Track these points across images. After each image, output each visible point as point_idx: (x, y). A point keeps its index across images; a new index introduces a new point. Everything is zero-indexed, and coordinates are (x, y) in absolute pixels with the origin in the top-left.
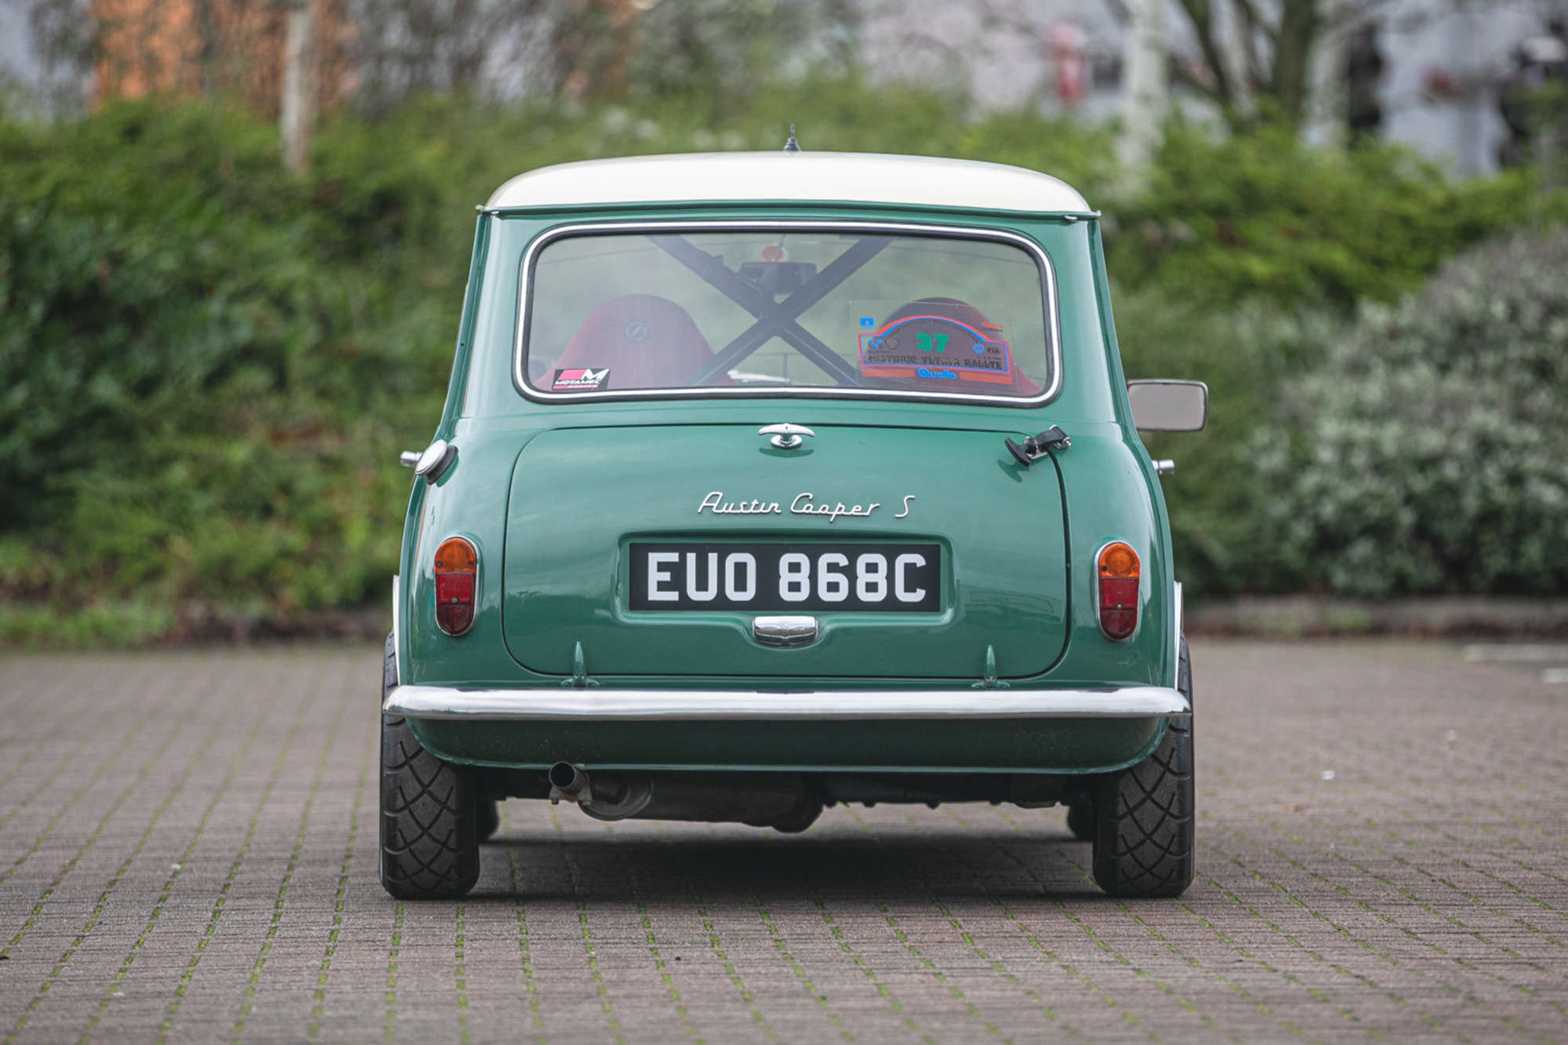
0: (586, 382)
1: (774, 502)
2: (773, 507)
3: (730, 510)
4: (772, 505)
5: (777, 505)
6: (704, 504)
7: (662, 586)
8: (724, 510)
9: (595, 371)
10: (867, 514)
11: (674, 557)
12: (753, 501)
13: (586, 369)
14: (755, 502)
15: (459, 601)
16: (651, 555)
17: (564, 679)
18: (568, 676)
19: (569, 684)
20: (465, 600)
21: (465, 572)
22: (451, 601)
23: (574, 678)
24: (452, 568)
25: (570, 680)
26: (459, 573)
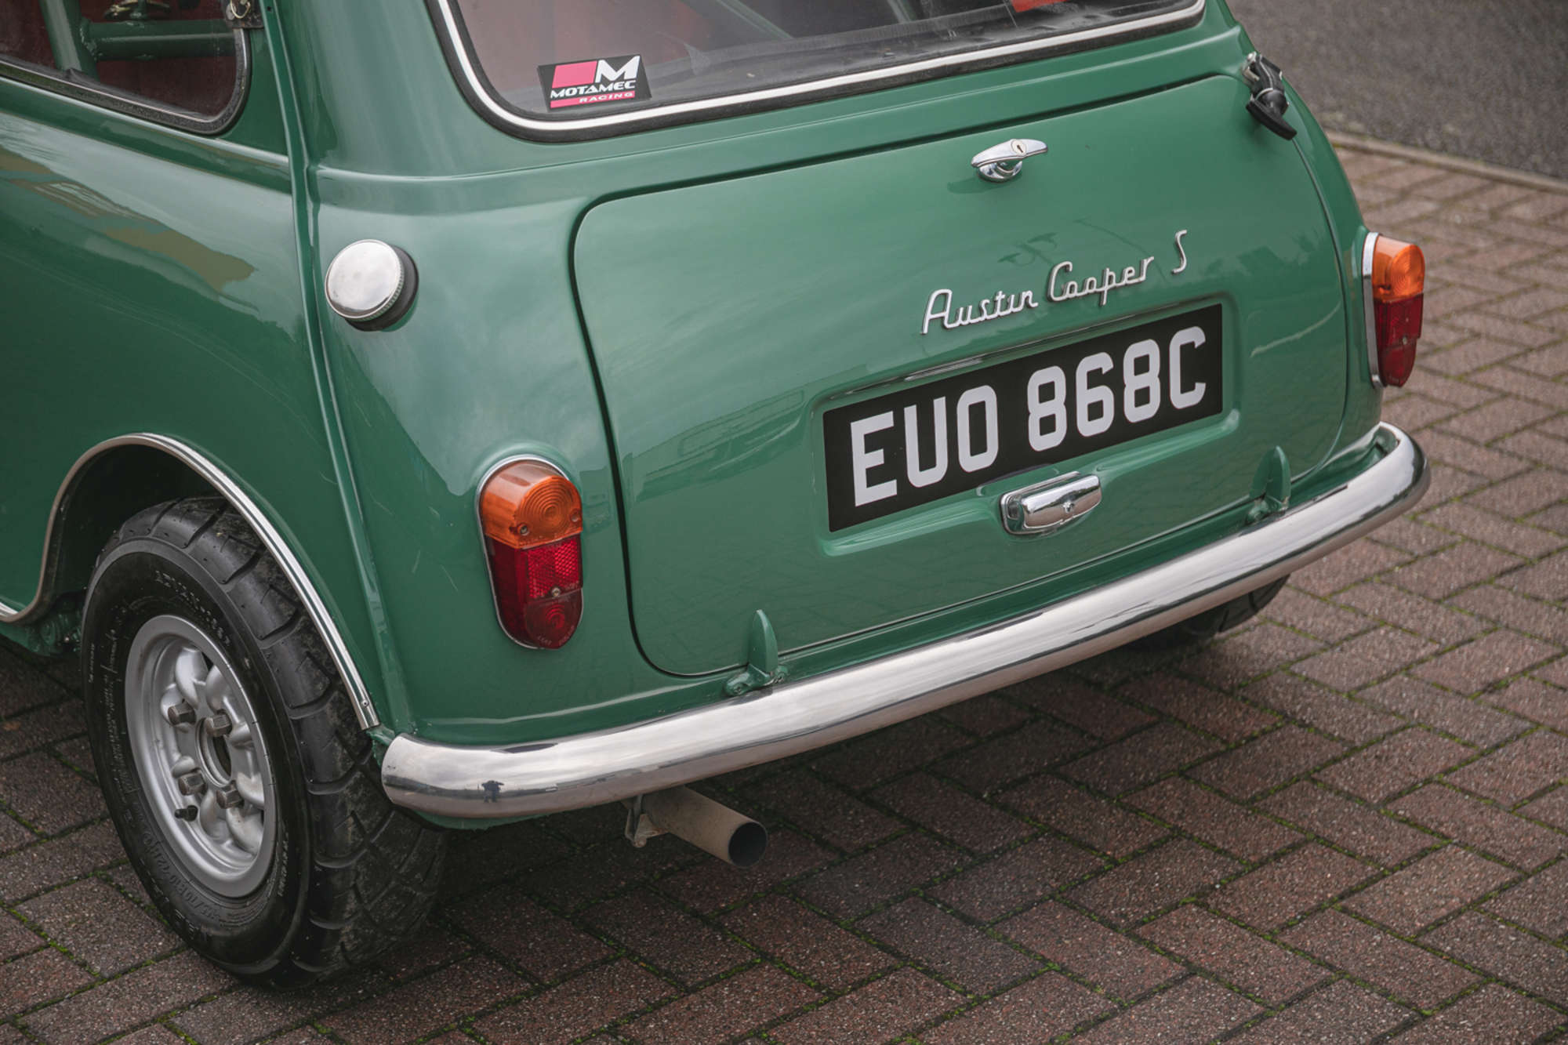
0: (610, 88)
1: (1026, 291)
2: (1027, 298)
3: (969, 320)
4: (1024, 295)
5: (1029, 293)
6: (929, 316)
7: (875, 476)
8: (960, 321)
9: (617, 63)
10: (1143, 278)
11: (884, 421)
12: (996, 294)
13: (598, 60)
14: (1000, 296)
15: (563, 591)
16: (854, 425)
17: (732, 677)
18: (740, 670)
19: (744, 685)
20: (573, 585)
21: (570, 533)
22: (549, 595)
23: (753, 672)
24: (550, 534)
25: (744, 677)
26: (561, 539)
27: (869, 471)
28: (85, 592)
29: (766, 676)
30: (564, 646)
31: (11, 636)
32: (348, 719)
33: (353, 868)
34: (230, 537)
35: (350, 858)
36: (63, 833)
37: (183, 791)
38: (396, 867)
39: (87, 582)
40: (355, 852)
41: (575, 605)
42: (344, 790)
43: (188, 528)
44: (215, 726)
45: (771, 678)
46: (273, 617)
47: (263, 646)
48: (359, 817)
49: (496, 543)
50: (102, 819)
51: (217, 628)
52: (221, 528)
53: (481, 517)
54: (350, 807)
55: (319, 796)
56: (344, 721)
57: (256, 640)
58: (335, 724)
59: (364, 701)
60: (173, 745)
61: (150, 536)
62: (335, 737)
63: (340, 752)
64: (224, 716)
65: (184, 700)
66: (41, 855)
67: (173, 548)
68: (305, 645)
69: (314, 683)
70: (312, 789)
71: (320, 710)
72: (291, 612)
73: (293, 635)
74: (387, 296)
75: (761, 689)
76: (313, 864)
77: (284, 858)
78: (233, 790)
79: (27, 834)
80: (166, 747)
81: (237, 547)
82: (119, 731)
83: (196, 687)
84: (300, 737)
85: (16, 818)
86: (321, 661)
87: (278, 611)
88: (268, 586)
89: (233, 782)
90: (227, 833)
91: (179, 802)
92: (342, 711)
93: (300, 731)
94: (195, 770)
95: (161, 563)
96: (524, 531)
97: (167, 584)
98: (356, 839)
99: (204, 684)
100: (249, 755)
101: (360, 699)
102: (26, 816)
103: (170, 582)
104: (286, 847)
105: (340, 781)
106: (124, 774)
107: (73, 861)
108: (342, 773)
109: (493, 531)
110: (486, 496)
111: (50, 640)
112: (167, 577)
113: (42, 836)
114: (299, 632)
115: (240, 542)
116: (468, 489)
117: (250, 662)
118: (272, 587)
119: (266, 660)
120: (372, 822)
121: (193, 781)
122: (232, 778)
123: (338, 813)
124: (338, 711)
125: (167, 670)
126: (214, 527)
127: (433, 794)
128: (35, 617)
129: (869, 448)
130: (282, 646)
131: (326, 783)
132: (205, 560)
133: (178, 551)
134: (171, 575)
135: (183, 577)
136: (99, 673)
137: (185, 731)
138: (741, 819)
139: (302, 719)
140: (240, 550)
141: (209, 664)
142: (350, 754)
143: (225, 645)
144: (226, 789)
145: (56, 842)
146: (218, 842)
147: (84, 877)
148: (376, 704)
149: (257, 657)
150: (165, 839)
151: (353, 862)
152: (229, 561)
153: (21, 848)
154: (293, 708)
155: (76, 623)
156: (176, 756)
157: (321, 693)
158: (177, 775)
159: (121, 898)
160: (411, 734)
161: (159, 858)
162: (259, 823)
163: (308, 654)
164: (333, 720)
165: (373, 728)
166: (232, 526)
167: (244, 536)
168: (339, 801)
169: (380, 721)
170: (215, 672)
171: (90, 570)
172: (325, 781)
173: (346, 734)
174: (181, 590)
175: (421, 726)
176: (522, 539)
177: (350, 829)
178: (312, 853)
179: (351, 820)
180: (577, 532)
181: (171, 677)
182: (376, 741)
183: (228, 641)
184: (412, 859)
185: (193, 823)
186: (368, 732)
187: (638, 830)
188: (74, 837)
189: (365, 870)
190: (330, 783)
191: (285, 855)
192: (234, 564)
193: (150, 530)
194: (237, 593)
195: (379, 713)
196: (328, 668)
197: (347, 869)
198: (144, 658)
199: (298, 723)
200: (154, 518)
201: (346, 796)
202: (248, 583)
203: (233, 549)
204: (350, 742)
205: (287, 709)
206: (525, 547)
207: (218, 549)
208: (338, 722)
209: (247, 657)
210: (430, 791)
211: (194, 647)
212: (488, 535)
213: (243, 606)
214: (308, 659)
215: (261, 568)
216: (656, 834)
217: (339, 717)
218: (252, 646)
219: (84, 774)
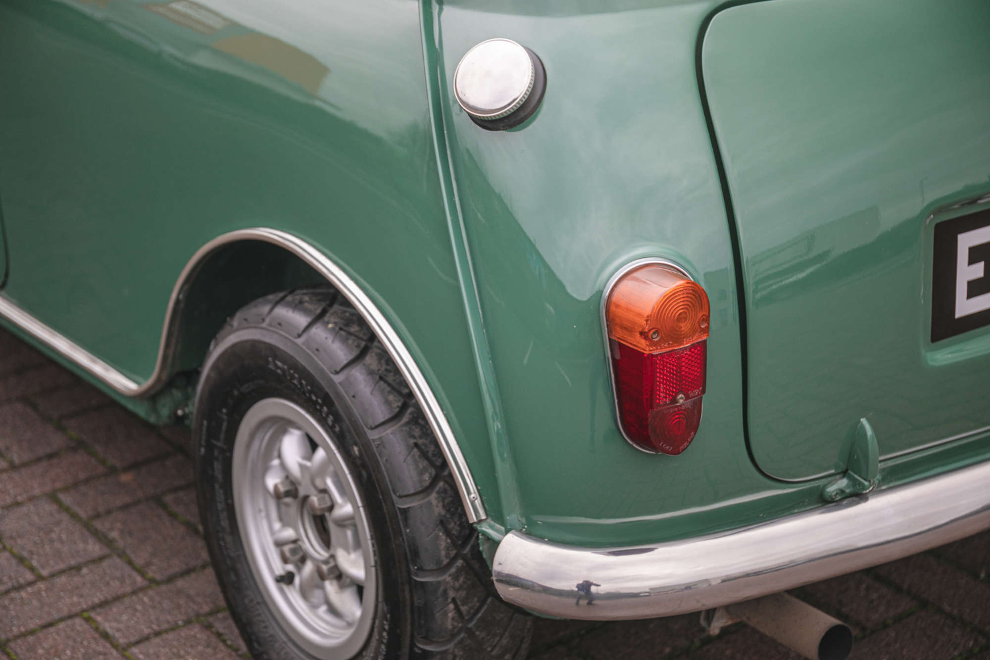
7: (974, 289)
15: (687, 397)
16: (961, 237)
17: (830, 483)
18: (838, 477)
19: (842, 491)
20: (696, 392)
21: (697, 339)
22: (674, 400)
23: (851, 479)
24: (678, 339)
25: (843, 483)
26: (689, 345)
27: (971, 284)
28: (198, 373)
29: (866, 483)
30: (683, 453)
31: (130, 406)
32: (452, 509)
33: (451, 651)
34: (341, 329)
35: (449, 641)
36: (170, 580)
37: (285, 560)
38: (489, 649)
39: (201, 362)
40: (453, 636)
41: (696, 411)
42: (446, 577)
43: (301, 320)
44: (320, 504)
45: (870, 486)
46: (383, 408)
47: (373, 435)
48: (459, 603)
49: (621, 346)
50: (204, 567)
51: (327, 415)
52: (332, 319)
53: (607, 320)
54: (451, 594)
55: (422, 583)
56: (448, 511)
57: (365, 428)
58: (440, 514)
59: (473, 496)
60: (274, 514)
61: (264, 325)
62: (440, 527)
63: (444, 541)
64: (326, 496)
65: (288, 478)
66: (151, 599)
67: (286, 338)
68: (413, 437)
69: (421, 473)
70: (417, 575)
71: (427, 499)
72: (400, 404)
73: (402, 426)
74: (516, 97)
75: (857, 496)
76: (412, 645)
77: (383, 637)
78: (332, 564)
79: (139, 579)
80: (268, 517)
81: (348, 339)
82: (226, 499)
83: (302, 467)
84: (406, 525)
85: (130, 563)
86: (427, 452)
87: (387, 402)
88: (377, 377)
89: (333, 557)
90: (322, 600)
91: (280, 569)
92: (446, 501)
93: (406, 519)
94: (295, 541)
95: (274, 351)
96: (654, 337)
97: (279, 371)
98: (456, 624)
99: (308, 464)
100: (349, 533)
101: (469, 493)
102: (139, 561)
103: (283, 370)
104: (387, 627)
105: (443, 569)
106: (229, 538)
107: (179, 607)
108: (446, 561)
109: (619, 334)
110: (614, 298)
111: (165, 412)
112: (279, 364)
113: (153, 581)
114: (407, 424)
115: (350, 334)
116: (594, 292)
117: (360, 450)
118: (381, 378)
119: (375, 449)
120: (471, 608)
121: (294, 551)
122: (332, 552)
123: (440, 600)
124: (443, 502)
125: (273, 449)
126: (326, 319)
127: (539, 591)
128: (152, 392)
129: (973, 259)
130: (392, 436)
131: (431, 570)
132: (317, 350)
133: (290, 340)
134: (284, 363)
135: (295, 366)
136: (210, 447)
137: (287, 505)
138: (832, 621)
139: (409, 508)
140: (350, 342)
141: (313, 446)
142: (454, 543)
143: (334, 432)
144: (326, 562)
145: (164, 588)
146: (314, 607)
147: (188, 622)
148: (484, 498)
149: (366, 446)
150: (264, 601)
151: (450, 646)
152: (340, 352)
153: (134, 593)
154: (400, 497)
155: (187, 398)
156: (277, 525)
157: (427, 483)
158: (279, 544)
159: (221, 646)
160: (520, 531)
161: (259, 618)
162: (357, 598)
163: (416, 445)
164: (438, 509)
165: (480, 521)
166: (342, 319)
167: (354, 329)
168: (442, 588)
169: (487, 515)
170: (320, 453)
171: (204, 353)
172: (429, 568)
173: (450, 524)
174: (293, 377)
175: (530, 523)
176: (653, 344)
177: (450, 615)
178: (412, 636)
179: (452, 606)
180: (704, 338)
181: (276, 453)
182: (483, 535)
183: (337, 429)
184: (504, 641)
185: (291, 587)
186: (475, 525)
187: (715, 619)
188: (180, 583)
189: (461, 653)
190: (435, 570)
191: (385, 634)
192: (345, 355)
193: (263, 320)
194: (347, 383)
195: (487, 507)
196: (434, 459)
197: (445, 652)
198: (252, 436)
199: (405, 512)
200: (266, 309)
201: (447, 583)
202: (358, 374)
203: (344, 341)
204: (454, 532)
205: (394, 497)
206: (655, 353)
207: (330, 341)
208: (443, 512)
209: (356, 444)
210: (537, 588)
211: (299, 428)
212: (613, 338)
213: (354, 396)
214: (415, 450)
215: (370, 360)
216: (730, 623)
217: (444, 506)
218: (360, 433)
219: (188, 525)
